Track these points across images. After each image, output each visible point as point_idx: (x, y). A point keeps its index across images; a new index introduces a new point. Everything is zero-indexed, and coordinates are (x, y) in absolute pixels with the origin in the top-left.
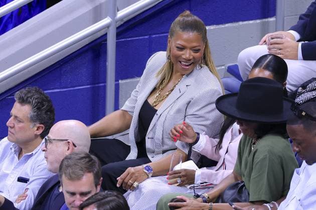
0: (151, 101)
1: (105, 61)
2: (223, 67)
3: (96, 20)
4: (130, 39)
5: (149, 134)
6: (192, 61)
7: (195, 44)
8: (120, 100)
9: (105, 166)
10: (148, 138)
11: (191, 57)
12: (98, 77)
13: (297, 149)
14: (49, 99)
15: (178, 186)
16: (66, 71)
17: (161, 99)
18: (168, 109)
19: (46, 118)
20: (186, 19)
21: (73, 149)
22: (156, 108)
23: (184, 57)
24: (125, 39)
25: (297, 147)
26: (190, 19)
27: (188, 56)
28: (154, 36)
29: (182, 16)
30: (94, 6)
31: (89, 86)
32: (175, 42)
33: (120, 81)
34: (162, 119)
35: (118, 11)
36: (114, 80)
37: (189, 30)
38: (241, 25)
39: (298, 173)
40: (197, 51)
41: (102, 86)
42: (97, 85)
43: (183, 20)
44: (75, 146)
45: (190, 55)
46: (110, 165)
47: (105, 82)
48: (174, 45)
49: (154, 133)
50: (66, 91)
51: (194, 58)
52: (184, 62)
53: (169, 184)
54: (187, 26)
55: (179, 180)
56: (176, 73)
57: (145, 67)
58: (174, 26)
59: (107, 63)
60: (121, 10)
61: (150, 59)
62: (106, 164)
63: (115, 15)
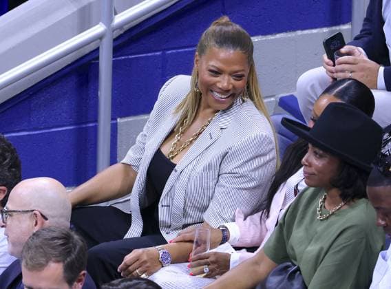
0: (166, 151)
1: (96, 89)
2: (272, 99)
3: (83, 28)
4: (133, 56)
5: (164, 200)
6: (231, 92)
7: (236, 68)
8: (119, 148)
9: (96, 247)
10: (162, 206)
11: (231, 87)
12: (86, 113)
13: (383, 223)
14: (12, 148)
15: (205, 277)
16: (37, 103)
17: (182, 148)
18: (193, 164)
19: (10, 177)
20: (225, 29)
21: (43, 223)
22: (174, 161)
23: (219, 85)
24: (127, 57)
25: (383, 220)
26: (230, 29)
27: (225, 84)
28: (170, 52)
29: (219, 24)
30: (79, 7)
31: (72, 127)
32: (207, 63)
33: (119, 120)
34: (184, 178)
35: (116, 14)
36: (110, 119)
37: (228, 46)
38: (299, 36)
39: (384, 258)
40: (240, 77)
41: (93, 127)
42: (84, 126)
43: (221, 30)
44: (46, 219)
45: (229, 83)
46: (103, 245)
47: (96, 121)
48: (204, 67)
49: (172, 199)
50: (38, 134)
51: (234, 87)
52: (218, 93)
53: (192, 275)
54: (226, 40)
55: (206, 269)
56: (205, 108)
57: (156, 99)
58: (206, 38)
59: (99, 93)
60: (120, 12)
61: (164, 87)
62: (97, 243)
63: (111, 20)
